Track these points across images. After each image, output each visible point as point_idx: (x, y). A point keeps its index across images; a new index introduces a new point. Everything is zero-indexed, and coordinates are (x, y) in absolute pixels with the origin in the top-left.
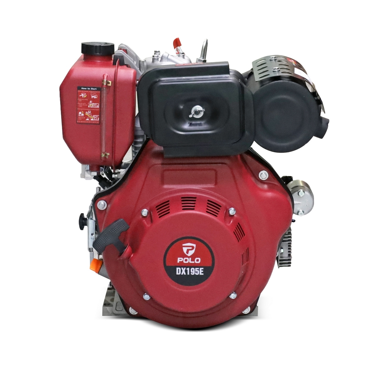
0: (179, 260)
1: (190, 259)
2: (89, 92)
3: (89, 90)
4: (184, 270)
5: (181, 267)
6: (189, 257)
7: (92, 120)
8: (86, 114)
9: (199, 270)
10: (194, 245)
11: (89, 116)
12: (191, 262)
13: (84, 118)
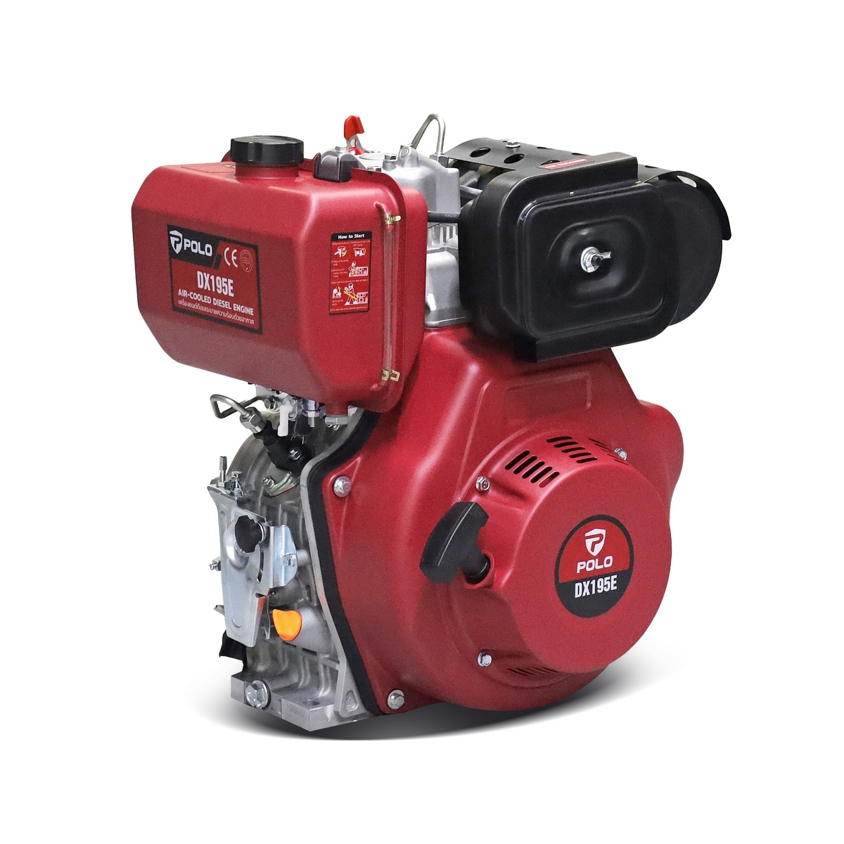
0: (580, 566)
1: (597, 560)
2: (352, 242)
3: (351, 239)
4: (586, 585)
5: (581, 581)
6: (594, 558)
7: (355, 303)
8: (345, 292)
9: (610, 580)
10: (603, 532)
11: (349, 295)
12: (598, 567)
13: (342, 301)
